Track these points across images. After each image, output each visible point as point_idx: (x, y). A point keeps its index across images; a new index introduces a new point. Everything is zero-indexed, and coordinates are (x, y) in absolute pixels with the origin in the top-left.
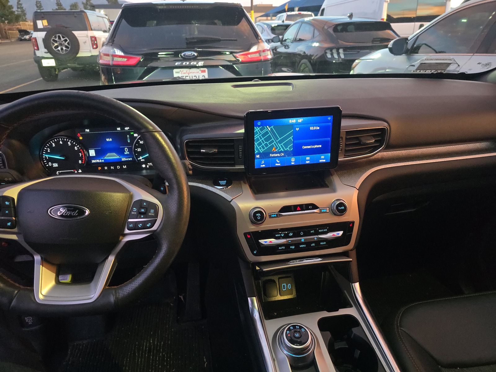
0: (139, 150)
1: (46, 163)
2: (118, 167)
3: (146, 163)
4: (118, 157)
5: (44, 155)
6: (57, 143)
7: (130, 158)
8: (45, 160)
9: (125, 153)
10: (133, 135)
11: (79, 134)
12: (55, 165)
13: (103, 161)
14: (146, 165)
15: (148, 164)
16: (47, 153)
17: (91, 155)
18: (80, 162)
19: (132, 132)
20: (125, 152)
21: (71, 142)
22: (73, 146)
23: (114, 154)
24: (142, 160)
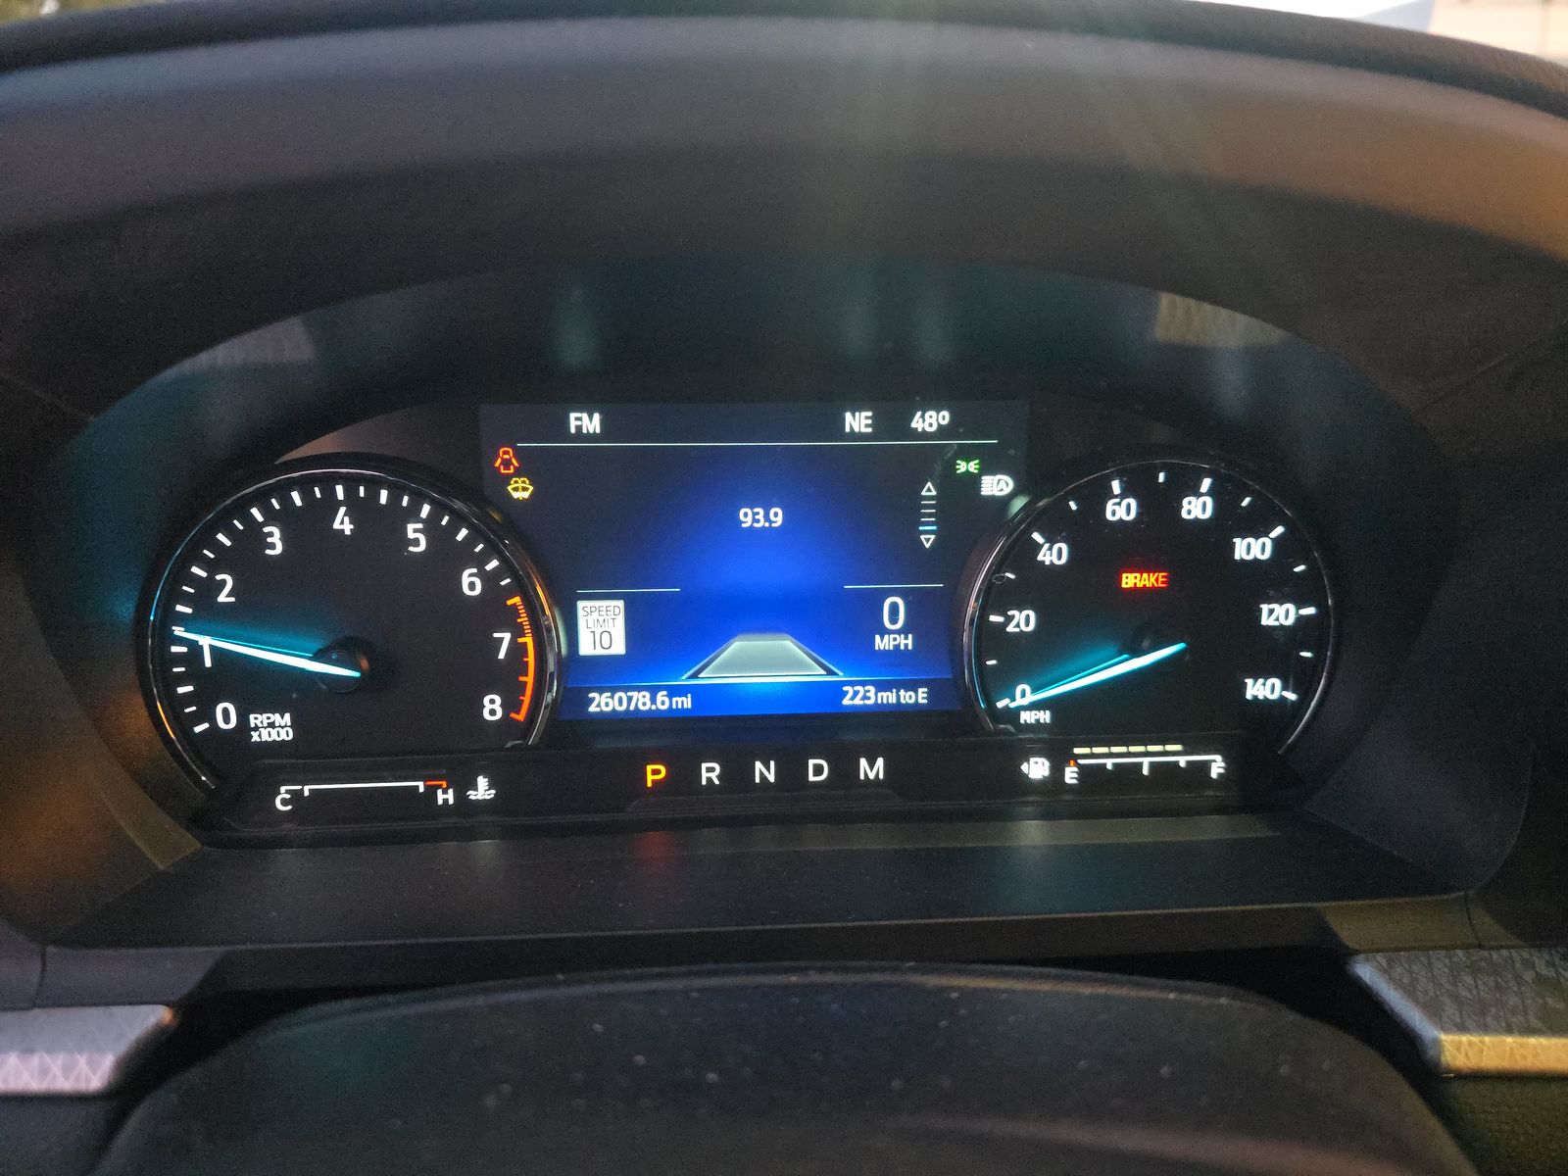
0: (1023, 621)
1: (188, 699)
2: (818, 770)
3: (1057, 745)
4: (815, 674)
5: (179, 631)
6: (307, 526)
7: (912, 686)
8: (182, 680)
9: (882, 643)
10: (974, 481)
11: (506, 453)
12: (274, 728)
13: (685, 702)
14: (1059, 758)
15: (1077, 751)
16: (209, 614)
17: (586, 648)
18: (492, 707)
19: (967, 454)
20: (884, 632)
21: (431, 527)
22: (447, 557)
23: (788, 645)
24: (1027, 717)
